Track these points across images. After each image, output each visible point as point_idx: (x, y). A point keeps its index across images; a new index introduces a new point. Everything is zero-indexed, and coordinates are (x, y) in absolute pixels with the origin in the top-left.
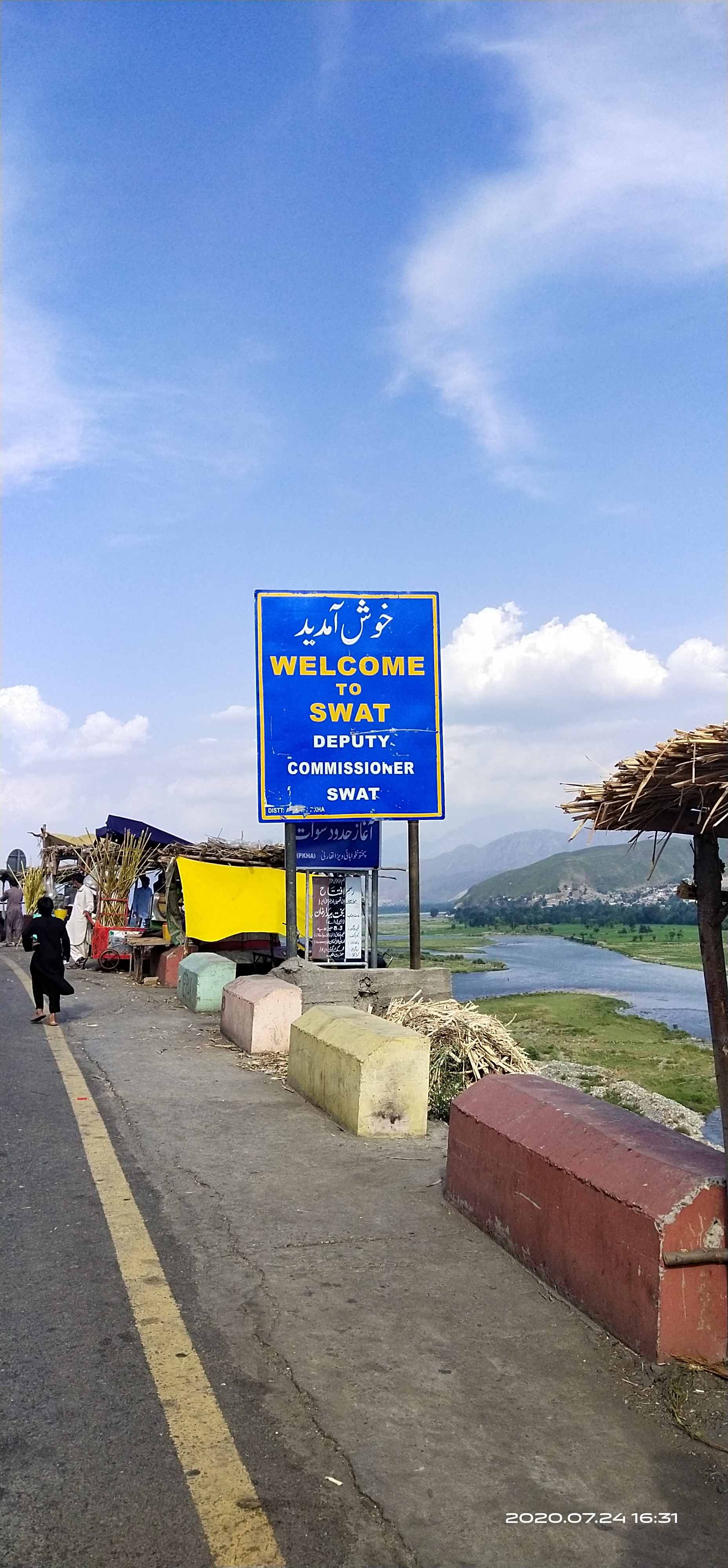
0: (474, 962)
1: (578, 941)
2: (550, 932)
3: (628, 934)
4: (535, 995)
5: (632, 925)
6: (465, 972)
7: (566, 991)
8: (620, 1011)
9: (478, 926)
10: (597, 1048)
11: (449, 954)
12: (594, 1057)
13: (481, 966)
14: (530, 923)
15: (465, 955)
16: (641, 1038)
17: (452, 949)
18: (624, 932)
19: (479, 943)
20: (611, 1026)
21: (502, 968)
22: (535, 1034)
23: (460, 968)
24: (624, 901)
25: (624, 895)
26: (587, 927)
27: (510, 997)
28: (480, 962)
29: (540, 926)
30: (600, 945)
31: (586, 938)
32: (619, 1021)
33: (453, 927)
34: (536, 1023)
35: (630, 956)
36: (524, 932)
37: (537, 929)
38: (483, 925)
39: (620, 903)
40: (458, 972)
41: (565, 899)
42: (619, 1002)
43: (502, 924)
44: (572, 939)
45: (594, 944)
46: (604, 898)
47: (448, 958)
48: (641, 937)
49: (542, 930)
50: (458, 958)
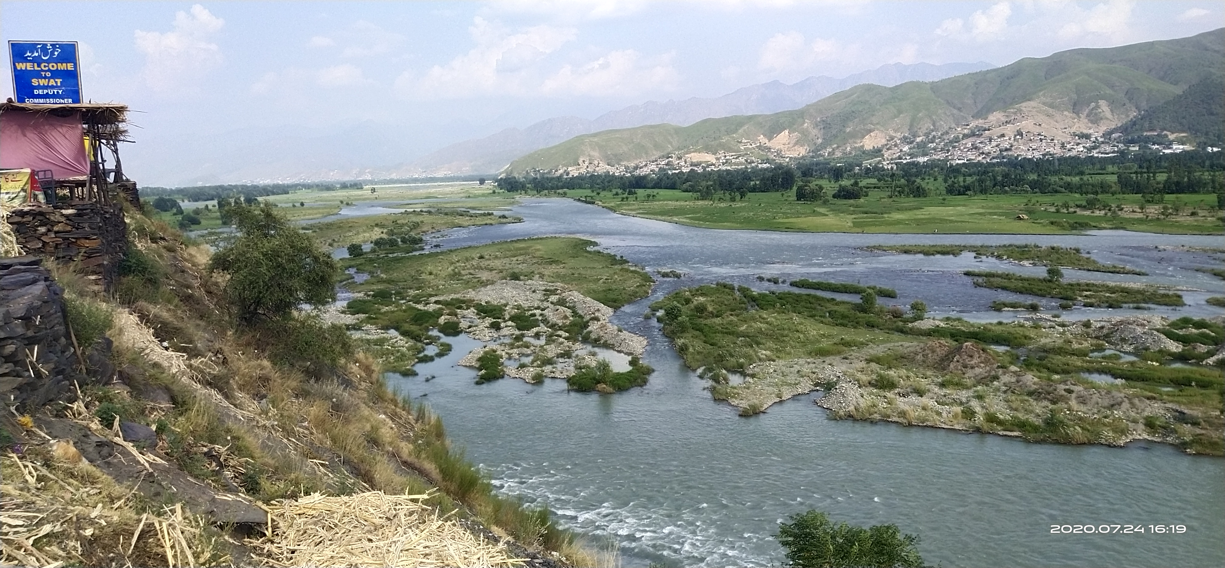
0: (500, 217)
1: (582, 201)
2: (564, 195)
3: (620, 196)
4: (536, 239)
5: (624, 190)
6: (491, 224)
7: (557, 235)
8: (590, 249)
9: (513, 191)
10: (563, 272)
11: (483, 212)
12: (559, 277)
13: (504, 220)
14: (552, 188)
15: (495, 213)
16: (596, 265)
17: (488, 208)
18: (617, 194)
19: (510, 204)
20: (580, 258)
21: (520, 220)
22: (524, 265)
23: (489, 222)
24: (627, 172)
25: (627, 168)
26: (593, 191)
27: (516, 241)
28: (504, 217)
29: (560, 191)
30: (597, 204)
31: (588, 199)
32: (585, 254)
33: (494, 192)
34: (528, 257)
35: (615, 211)
36: (546, 195)
37: (555, 192)
38: (517, 191)
39: (622, 174)
40: (486, 224)
41: (583, 171)
42: (591, 242)
43: (531, 190)
44: (579, 200)
45: (593, 203)
46: (612, 170)
47: (481, 215)
48: (627, 198)
49: (559, 194)
50: (489, 214)
